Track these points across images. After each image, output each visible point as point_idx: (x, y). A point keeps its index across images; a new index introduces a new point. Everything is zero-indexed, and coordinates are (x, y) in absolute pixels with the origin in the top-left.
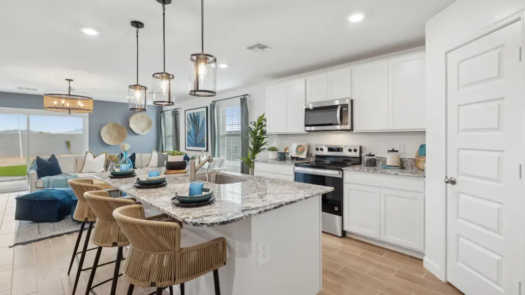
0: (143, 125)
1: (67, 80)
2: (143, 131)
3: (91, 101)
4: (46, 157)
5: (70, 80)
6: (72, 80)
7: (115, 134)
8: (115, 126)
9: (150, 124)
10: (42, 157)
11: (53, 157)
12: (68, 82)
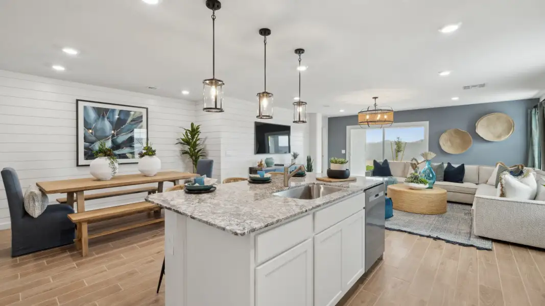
0: (500, 128)
1: (373, 98)
2: (499, 137)
3: (392, 113)
4: (380, 161)
5: (375, 98)
6: (377, 98)
7: (458, 141)
8: (457, 132)
9: (510, 126)
10: (378, 161)
11: (386, 161)
12: (374, 99)
